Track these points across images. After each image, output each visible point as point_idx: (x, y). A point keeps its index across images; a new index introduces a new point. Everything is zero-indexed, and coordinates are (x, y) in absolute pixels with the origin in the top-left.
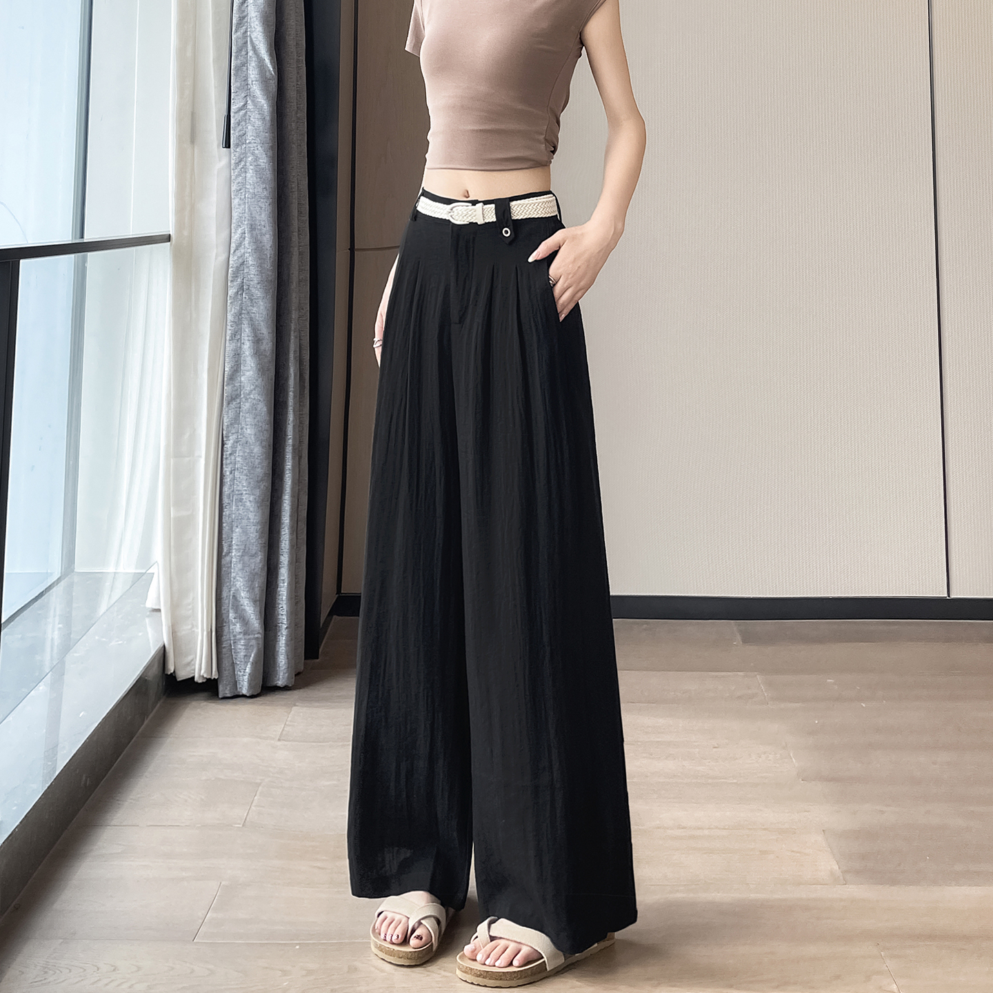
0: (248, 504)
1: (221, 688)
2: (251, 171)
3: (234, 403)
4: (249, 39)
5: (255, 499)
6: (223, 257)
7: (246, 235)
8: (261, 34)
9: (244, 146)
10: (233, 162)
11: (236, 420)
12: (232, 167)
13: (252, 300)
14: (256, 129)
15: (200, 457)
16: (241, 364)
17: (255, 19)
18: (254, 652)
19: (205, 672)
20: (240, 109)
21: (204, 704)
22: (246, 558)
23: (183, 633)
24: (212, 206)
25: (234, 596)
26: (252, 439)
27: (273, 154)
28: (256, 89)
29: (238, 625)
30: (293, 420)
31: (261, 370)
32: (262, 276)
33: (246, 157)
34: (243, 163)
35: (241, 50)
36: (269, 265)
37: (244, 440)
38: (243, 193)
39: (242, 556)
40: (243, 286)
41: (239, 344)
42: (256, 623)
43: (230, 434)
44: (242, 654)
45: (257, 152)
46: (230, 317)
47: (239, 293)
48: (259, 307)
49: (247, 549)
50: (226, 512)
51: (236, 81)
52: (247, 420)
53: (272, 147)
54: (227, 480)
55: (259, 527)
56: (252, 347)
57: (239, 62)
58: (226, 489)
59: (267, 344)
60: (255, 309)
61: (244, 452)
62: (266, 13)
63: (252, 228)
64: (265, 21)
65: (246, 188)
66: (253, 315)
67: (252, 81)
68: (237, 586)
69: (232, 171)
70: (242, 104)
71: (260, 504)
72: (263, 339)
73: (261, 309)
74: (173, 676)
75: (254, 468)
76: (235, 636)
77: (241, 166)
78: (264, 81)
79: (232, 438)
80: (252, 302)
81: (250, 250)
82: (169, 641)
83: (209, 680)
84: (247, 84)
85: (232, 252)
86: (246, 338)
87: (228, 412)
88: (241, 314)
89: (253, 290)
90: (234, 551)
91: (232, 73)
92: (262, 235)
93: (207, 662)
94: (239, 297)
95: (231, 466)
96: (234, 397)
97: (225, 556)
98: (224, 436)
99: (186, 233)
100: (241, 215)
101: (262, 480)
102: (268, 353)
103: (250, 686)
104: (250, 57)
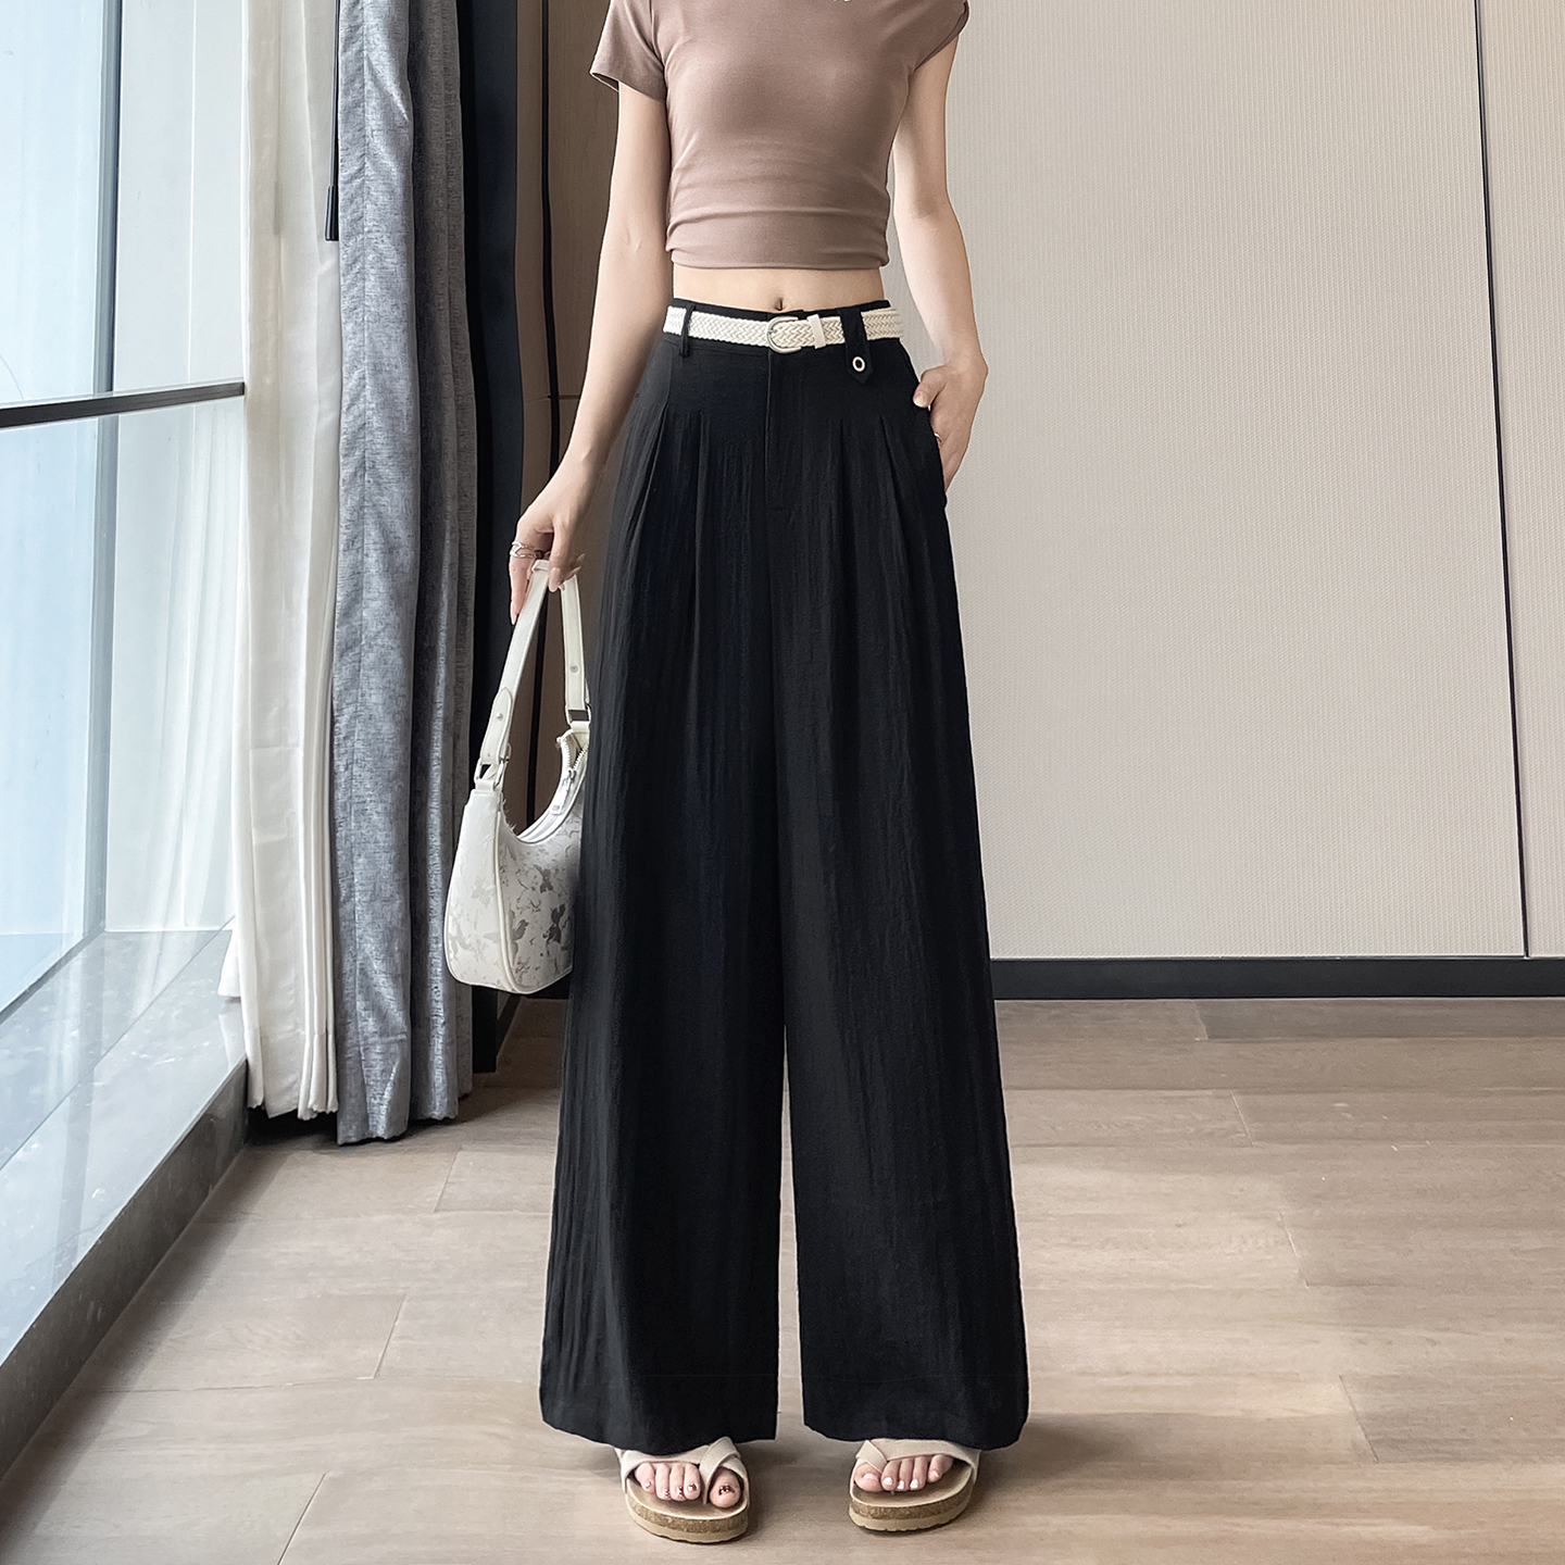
0: (375, 817)
1: (341, 1128)
2: (372, 278)
3: (351, 654)
4: (365, 62)
5: (386, 808)
6: (331, 417)
7: (367, 381)
8: (385, 53)
9: (361, 236)
10: (342, 263)
11: (354, 680)
12: (341, 272)
13: (379, 484)
14: (379, 210)
15: (297, 745)
16: (362, 588)
17: (375, 29)
18: (397, 1063)
19: (315, 1102)
20: (353, 178)
21: (311, 1156)
22: (377, 904)
23: (280, 1037)
24: (310, 337)
25: (362, 969)
26: (379, 712)
27: (408, 249)
28: (379, 144)
29: (371, 1020)
30: (446, 678)
31: (396, 598)
32: (396, 445)
33: (364, 255)
34: (359, 265)
35: (353, 81)
36: (405, 428)
37: (365, 714)
38: (361, 314)
39: (371, 901)
40: (364, 463)
41: (360, 557)
42: (398, 1017)
43: (344, 706)
44: (378, 1068)
45: (381, 246)
46: (344, 514)
47: (359, 474)
48: (391, 495)
49: (377, 889)
50: (341, 833)
51: (346, 132)
52: (372, 680)
53: (405, 237)
54: (341, 780)
55: (394, 853)
56: (380, 560)
57: (350, 99)
58: (339, 795)
59: (406, 554)
60: (385, 498)
61: (368, 734)
62: (393, 18)
63: (377, 369)
64: (392, 34)
65: (365, 305)
66: (382, 509)
67: (372, 131)
68: (366, 951)
69: (342, 279)
70: (356, 168)
71: (394, 817)
72: (400, 546)
73: (395, 498)
74: (261, 1111)
75: (382, 758)
76: (366, 1039)
77: (355, 270)
78: (392, 130)
79: (348, 711)
80: (380, 489)
81: (373, 405)
82: (255, 1053)
83: (322, 1115)
84: (364, 136)
85: (344, 409)
86: (372, 547)
87: (340, 669)
88: (362, 508)
89: (381, 469)
90: (357, 894)
91: (339, 119)
92: (392, 380)
93: (319, 1085)
94: (359, 481)
95: (346, 756)
96: (350, 644)
97: (344, 902)
98: (335, 707)
99: (268, 381)
100: (357, 349)
101: (395, 778)
102: (407, 570)
103: (391, 1122)
104: (369, 91)
